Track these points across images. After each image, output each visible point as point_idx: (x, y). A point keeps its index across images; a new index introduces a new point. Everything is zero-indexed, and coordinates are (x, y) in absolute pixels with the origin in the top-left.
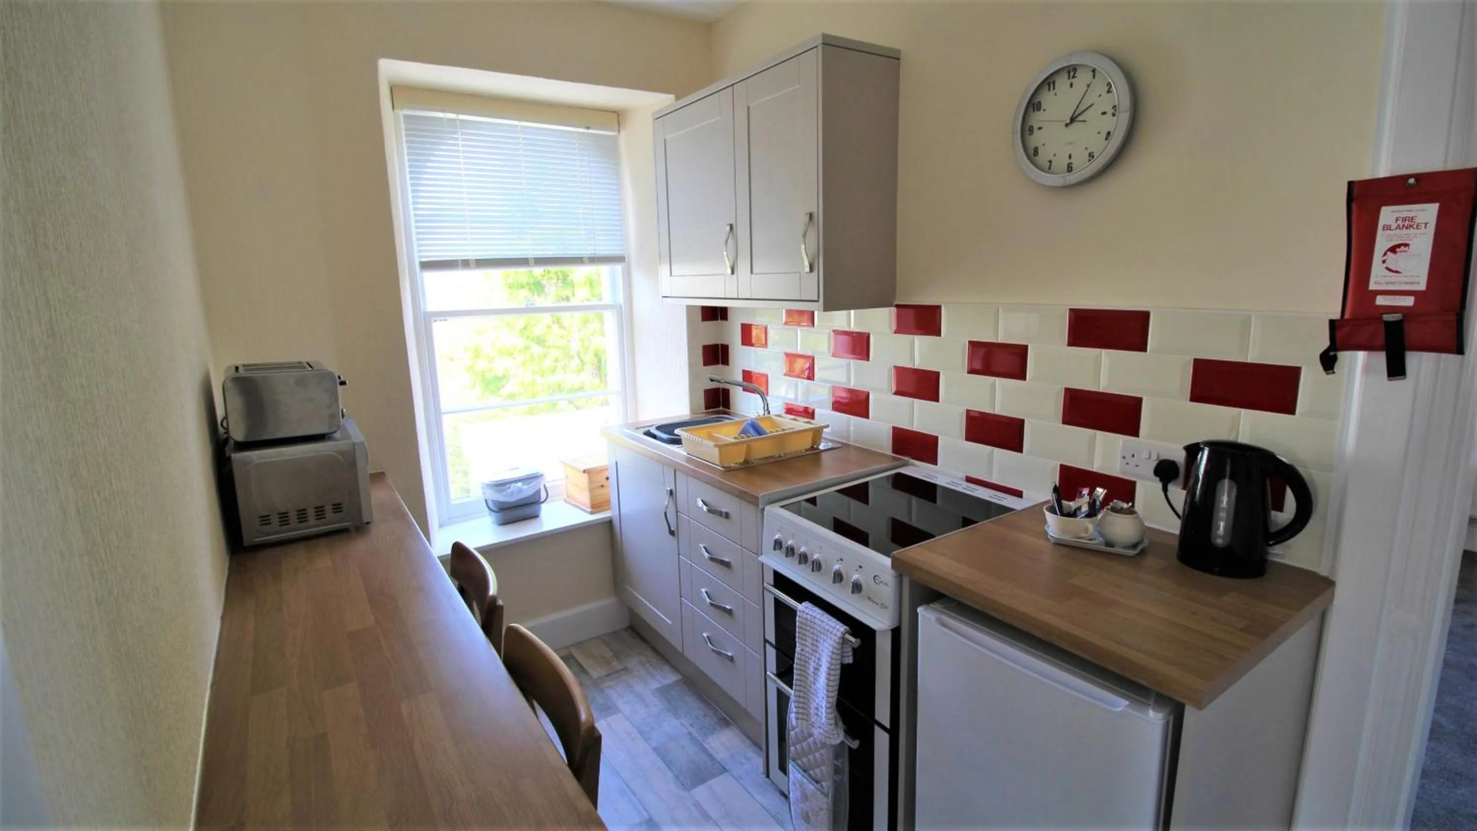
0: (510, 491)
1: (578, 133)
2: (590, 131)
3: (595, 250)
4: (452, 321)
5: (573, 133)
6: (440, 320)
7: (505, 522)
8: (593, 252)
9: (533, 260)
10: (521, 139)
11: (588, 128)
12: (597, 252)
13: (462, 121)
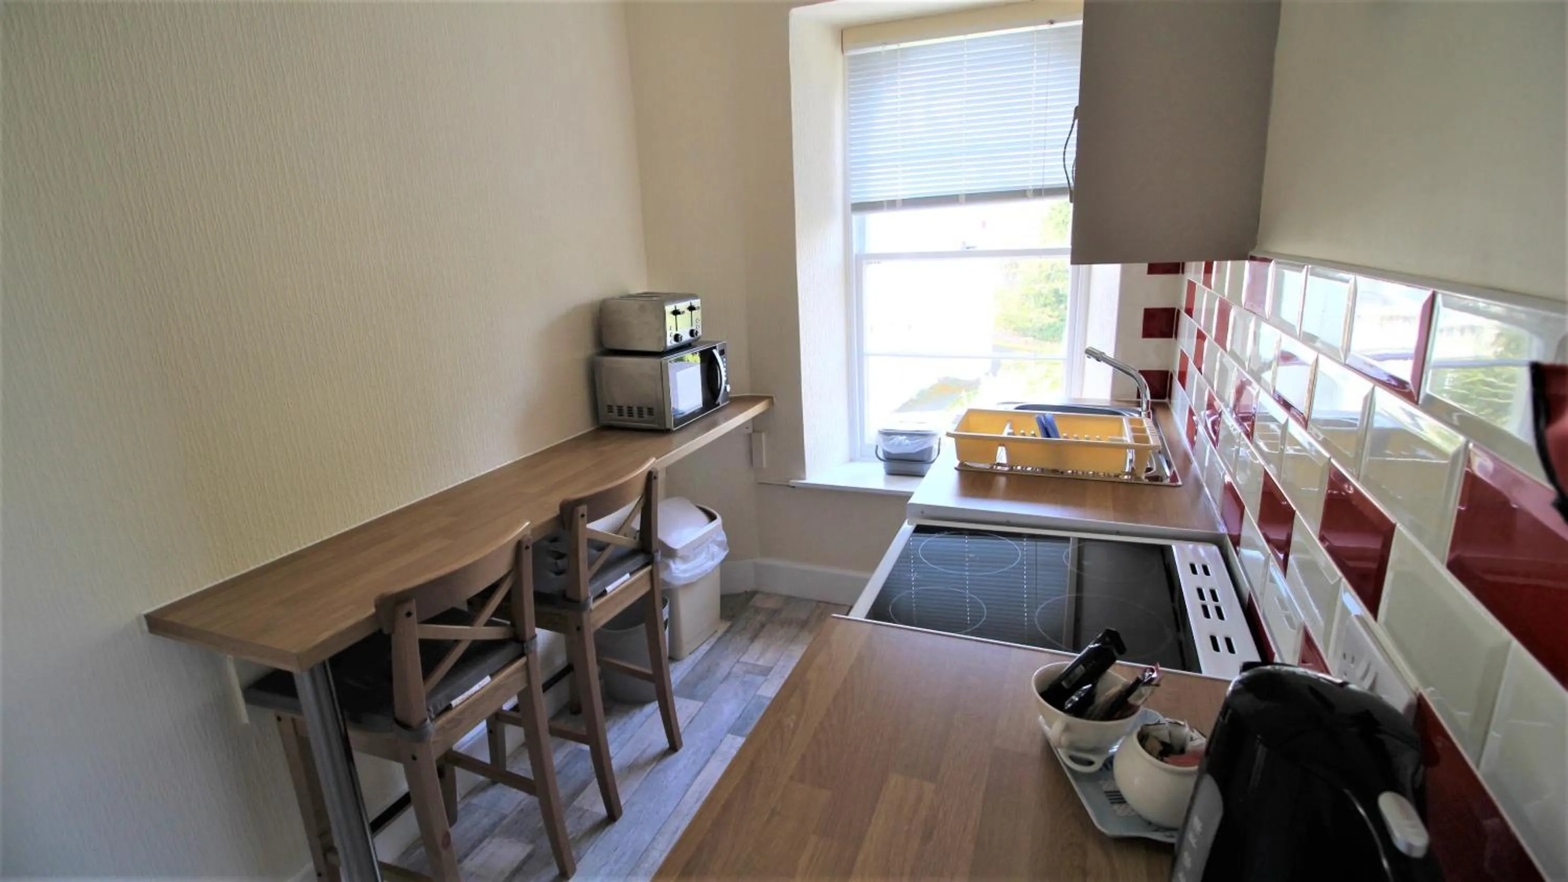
0: (892, 441)
1: (1038, 32)
2: (1057, 25)
3: (1043, 180)
4: (886, 264)
5: (1032, 33)
6: (875, 263)
7: (892, 472)
8: (1041, 184)
9: (964, 197)
10: (965, 56)
11: (1052, 22)
12: (1046, 183)
13: (902, 49)
